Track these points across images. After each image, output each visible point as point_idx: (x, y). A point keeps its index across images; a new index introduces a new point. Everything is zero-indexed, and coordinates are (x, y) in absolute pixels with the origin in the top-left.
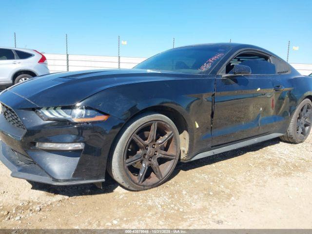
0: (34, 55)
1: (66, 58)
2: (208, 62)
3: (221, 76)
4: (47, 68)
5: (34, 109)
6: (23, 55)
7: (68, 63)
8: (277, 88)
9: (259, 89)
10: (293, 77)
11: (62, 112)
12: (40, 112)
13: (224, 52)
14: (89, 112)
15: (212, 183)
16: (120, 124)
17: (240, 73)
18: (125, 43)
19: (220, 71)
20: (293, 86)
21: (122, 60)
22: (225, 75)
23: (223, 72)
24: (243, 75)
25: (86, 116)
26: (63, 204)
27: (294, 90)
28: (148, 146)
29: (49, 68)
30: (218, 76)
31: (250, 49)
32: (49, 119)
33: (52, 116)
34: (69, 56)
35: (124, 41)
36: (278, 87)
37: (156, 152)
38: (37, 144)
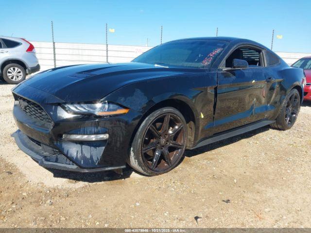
0: (22, 44)
1: (52, 46)
2: (209, 57)
3: (222, 70)
4: (35, 57)
5: (59, 104)
6: (11, 44)
7: (54, 51)
8: (269, 80)
9: (254, 81)
10: (283, 69)
11: (85, 106)
12: (66, 106)
13: (223, 47)
14: (112, 106)
15: (215, 168)
16: (139, 117)
17: (239, 67)
18: (113, 31)
19: (220, 65)
20: (282, 78)
21: (110, 47)
22: (225, 69)
23: (223, 66)
24: (241, 69)
25: (109, 110)
26: (86, 190)
27: (284, 81)
28: (161, 136)
29: (37, 57)
30: (219, 70)
31: (245, 43)
32: (75, 113)
33: (77, 110)
34: (55, 44)
35: (112, 29)
36: (270, 78)
37: (167, 141)
38: (64, 135)
